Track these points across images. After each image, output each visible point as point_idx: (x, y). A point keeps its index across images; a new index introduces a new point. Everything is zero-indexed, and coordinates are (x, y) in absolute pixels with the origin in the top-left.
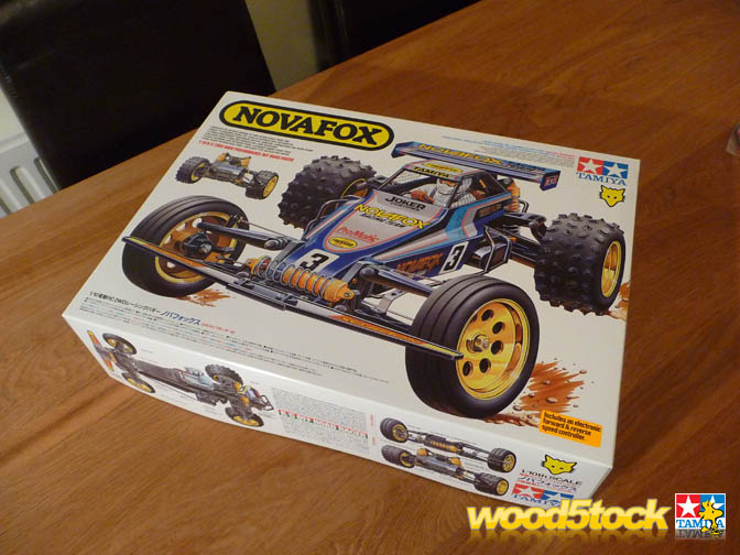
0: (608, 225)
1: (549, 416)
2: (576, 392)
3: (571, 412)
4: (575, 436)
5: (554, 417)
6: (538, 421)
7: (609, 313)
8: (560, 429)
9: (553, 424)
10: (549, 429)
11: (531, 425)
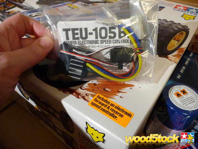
0: (182, 26)
1: (100, 98)
2: (127, 89)
3: (116, 100)
4: (112, 115)
5: (103, 99)
6: (91, 99)
7: (167, 58)
8: (103, 107)
9: (100, 103)
10: (95, 105)
11: (85, 99)
